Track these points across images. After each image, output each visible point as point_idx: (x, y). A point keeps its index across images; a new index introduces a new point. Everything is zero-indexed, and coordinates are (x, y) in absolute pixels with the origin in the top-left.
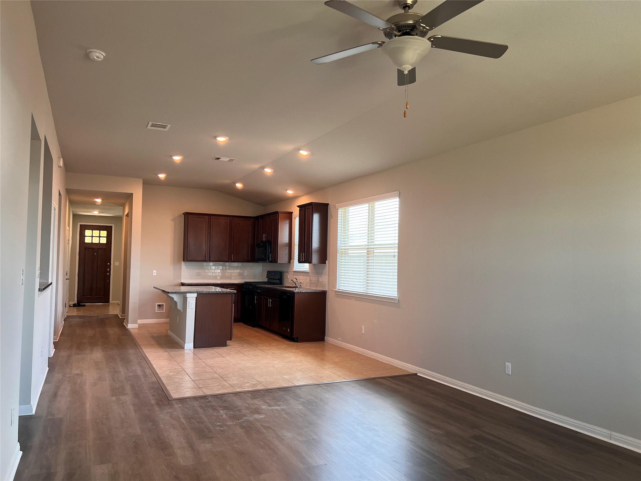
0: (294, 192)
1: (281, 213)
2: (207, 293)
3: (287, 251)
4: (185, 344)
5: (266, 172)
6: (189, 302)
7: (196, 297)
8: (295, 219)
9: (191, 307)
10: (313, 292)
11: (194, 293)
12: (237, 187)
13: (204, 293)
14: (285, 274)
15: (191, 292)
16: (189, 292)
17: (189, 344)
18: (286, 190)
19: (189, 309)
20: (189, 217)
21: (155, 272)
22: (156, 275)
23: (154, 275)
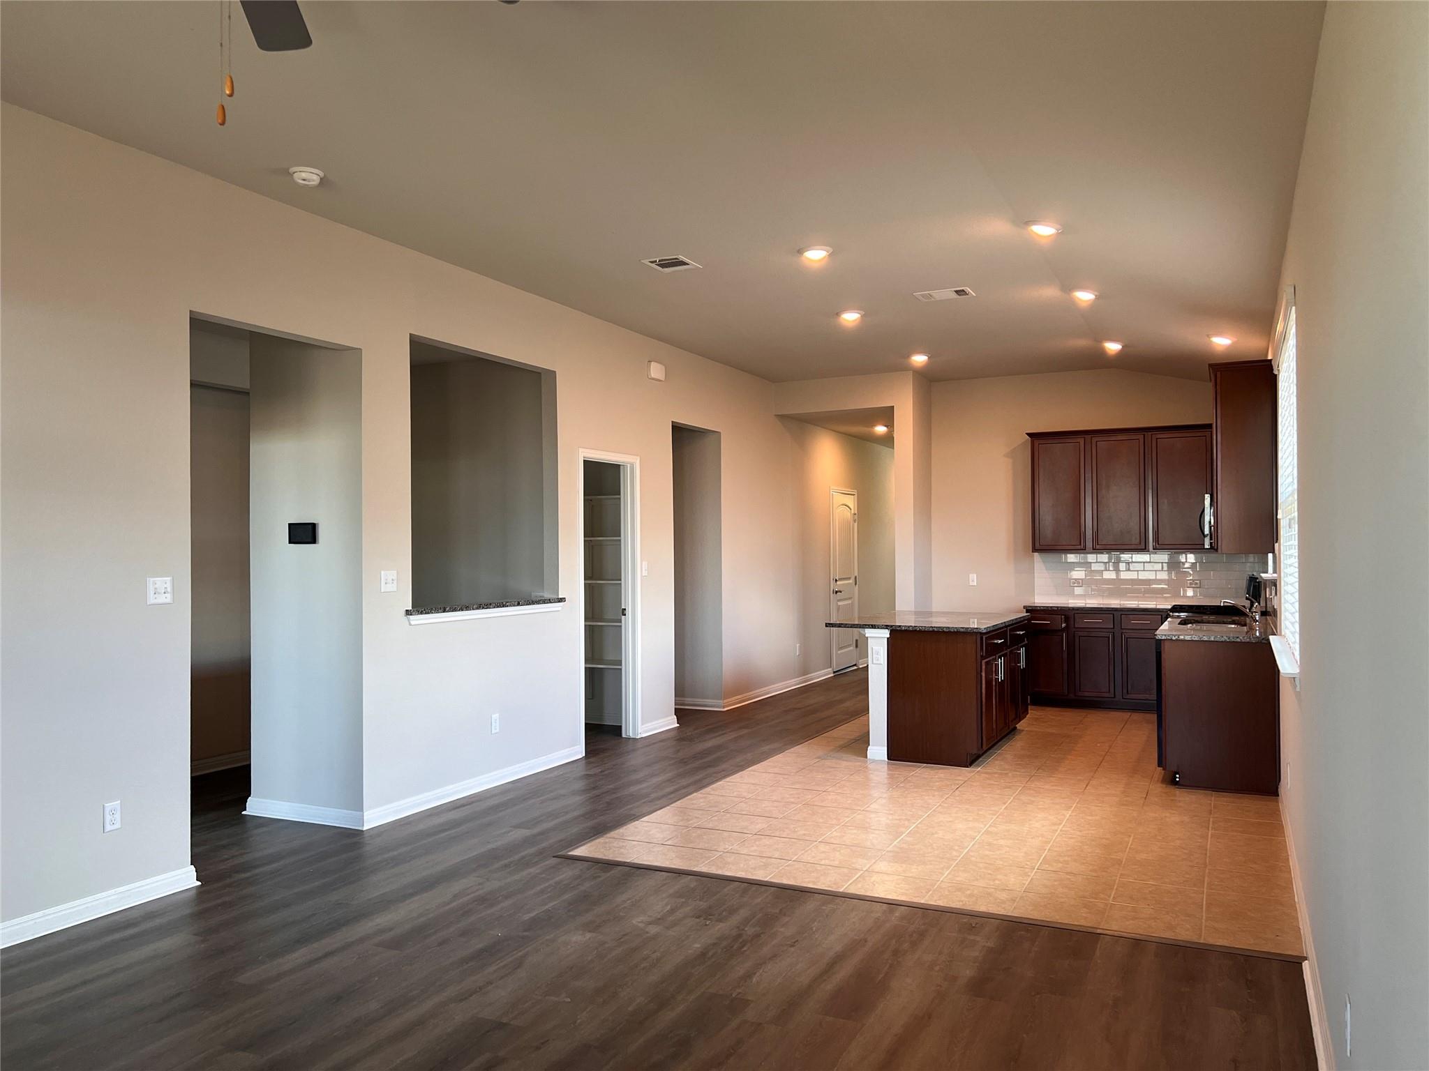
0: (1235, 339)
2: (911, 629)
4: (869, 748)
5: (1080, 300)
6: (872, 649)
7: (888, 638)
9: (877, 662)
10: (1223, 639)
11: (878, 628)
12: (1107, 350)
13: (903, 628)
15: (872, 625)
16: (869, 625)
17: (878, 749)
18: (1209, 337)
19: (874, 666)
20: (1037, 443)
21: (973, 579)
22: (975, 584)
23: (971, 584)
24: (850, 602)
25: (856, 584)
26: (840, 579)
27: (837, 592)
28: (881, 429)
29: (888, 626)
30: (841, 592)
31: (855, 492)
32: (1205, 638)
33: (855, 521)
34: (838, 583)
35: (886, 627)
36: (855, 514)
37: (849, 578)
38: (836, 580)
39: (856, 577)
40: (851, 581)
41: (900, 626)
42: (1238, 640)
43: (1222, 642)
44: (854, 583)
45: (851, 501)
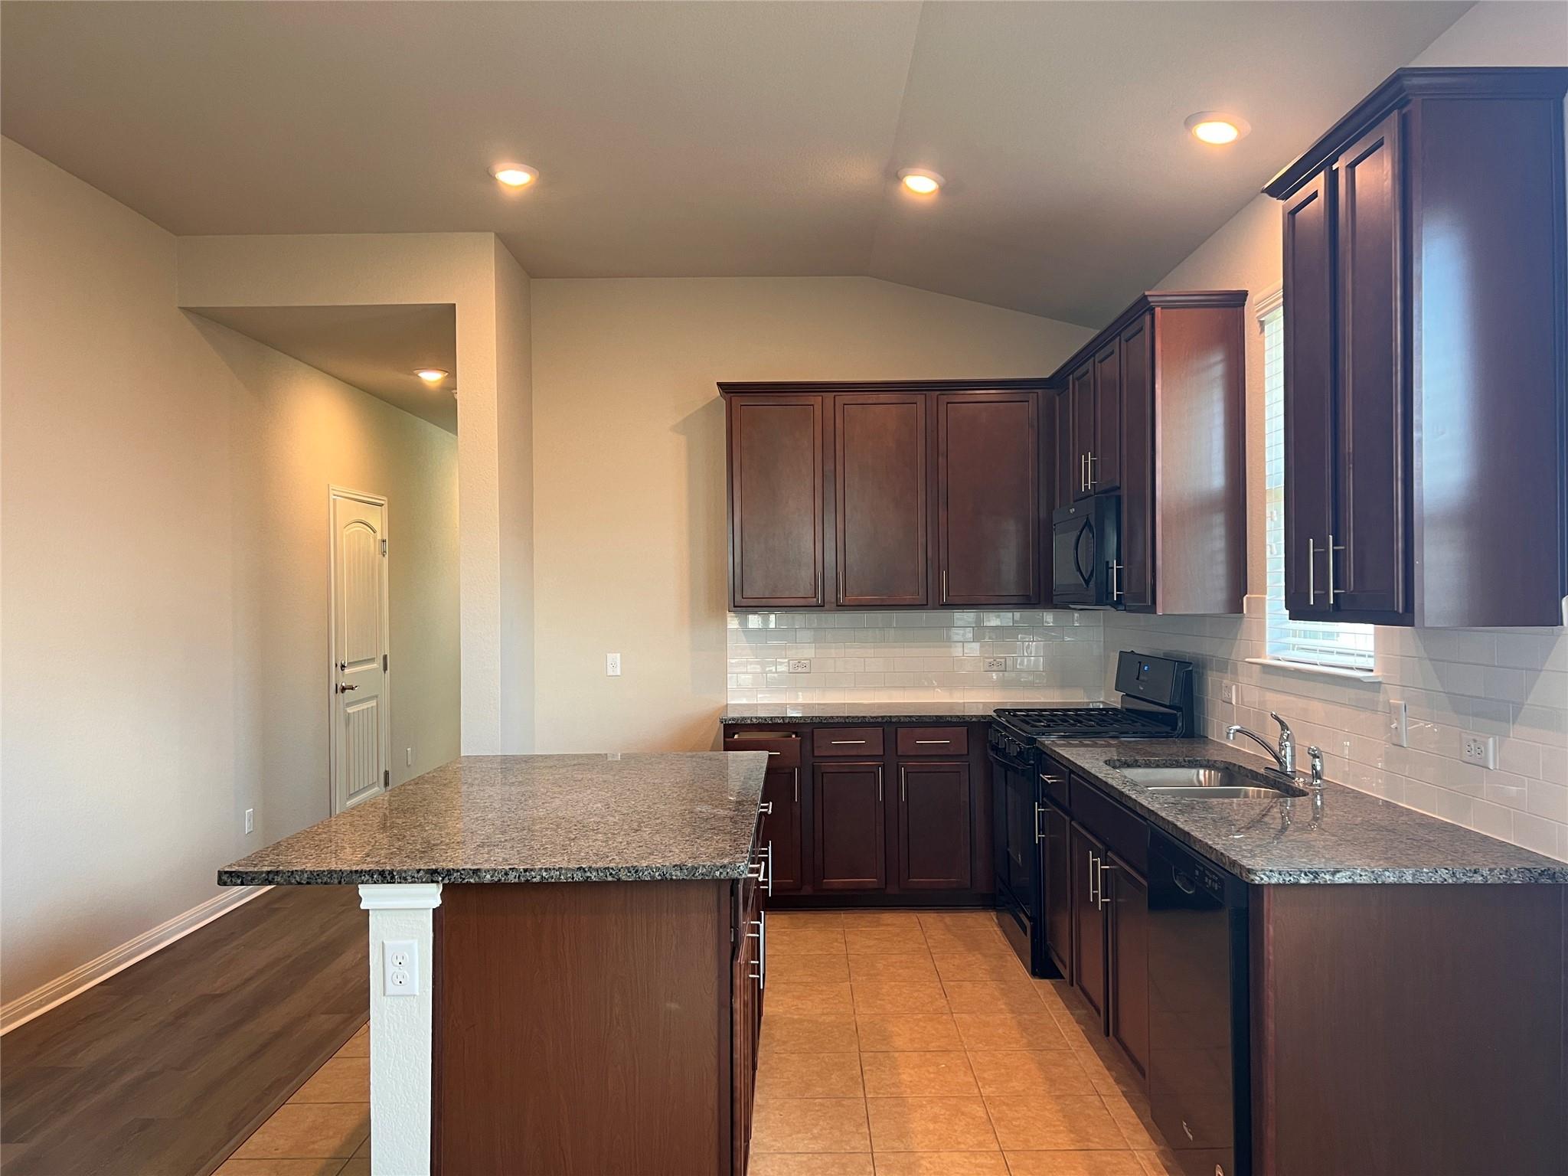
1: (1166, 307)
3: (1217, 541)
7: (435, 912)
8: (1262, 330)
9: (397, 990)
13: (488, 877)
14: (1212, 678)
18: (1190, 121)
20: (738, 401)
21: (614, 663)
22: (619, 674)
23: (610, 673)
24: (373, 703)
25: (385, 669)
26: (351, 664)
27: (344, 689)
28: (431, 378)
29: (435, 872)
30: (352, 689)
31: (383, 500)
32: (1390, 878)
33: (384, 554)
34: (347, 671)
35: (432, 875)
36: (384, 541)
37: (372, 660)
38: (343, 666)
39: (385, 657)
40: (374, 665)
41: (476, 872)
42: (1479, 879)
43: (1435, 885)
44: (382, 668)
45: (378, 519)
